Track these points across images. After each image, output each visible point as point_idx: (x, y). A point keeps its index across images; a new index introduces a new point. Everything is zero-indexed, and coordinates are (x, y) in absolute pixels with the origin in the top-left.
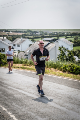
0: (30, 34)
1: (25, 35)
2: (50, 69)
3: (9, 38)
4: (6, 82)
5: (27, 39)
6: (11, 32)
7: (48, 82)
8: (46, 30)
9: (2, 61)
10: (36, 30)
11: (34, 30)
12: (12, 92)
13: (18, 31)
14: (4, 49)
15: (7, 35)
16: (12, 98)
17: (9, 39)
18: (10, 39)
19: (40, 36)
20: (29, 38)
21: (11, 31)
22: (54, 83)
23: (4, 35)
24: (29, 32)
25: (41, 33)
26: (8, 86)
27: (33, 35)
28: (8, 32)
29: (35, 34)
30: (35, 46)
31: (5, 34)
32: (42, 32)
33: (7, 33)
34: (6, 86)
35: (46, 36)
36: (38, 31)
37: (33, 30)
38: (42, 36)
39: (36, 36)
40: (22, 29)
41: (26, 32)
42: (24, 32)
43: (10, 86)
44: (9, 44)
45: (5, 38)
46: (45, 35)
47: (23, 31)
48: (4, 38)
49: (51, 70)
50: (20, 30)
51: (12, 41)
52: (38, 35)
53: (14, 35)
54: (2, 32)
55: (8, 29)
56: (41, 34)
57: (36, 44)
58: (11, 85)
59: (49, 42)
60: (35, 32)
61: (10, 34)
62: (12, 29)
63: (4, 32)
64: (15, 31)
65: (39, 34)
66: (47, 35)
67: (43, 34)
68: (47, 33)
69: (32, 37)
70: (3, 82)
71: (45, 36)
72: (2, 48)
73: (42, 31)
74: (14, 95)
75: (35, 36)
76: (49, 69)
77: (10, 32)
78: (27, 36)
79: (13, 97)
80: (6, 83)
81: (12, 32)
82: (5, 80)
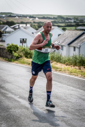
0: (60, 21)
1: (55, 22)
2: (79, 67)
3: (34, 25)
4: (7, 86)
5: (57, 27)
6: (37, 19)
7: (71, 88)
8: (82, 16)
9: (14, 54)
10: (69, 16)
11: (67, 16)
12: (9, 103)
13: (46, 17)
14: (26, 39)
15: (32, 22)
16: (6, 114)
17: (34, 27)
18: (36, 27)
19: (74, 24)
20: (59, 26)
21: (38, 16)
22: (81, 90)
23: (27, 22)
24: (59, 18)
25: (75, 20)
26: (8, 93)
27: (64, 22)
28: (34, 19)
29: (67, 21)
30: (65, 36)
31: (29, 20)
32: (77, 19)
33: (32, 20)
34: (6, 92)
35: (82, 24)
36: (71, 18)
37: (65, 16)
38: (76, 24)
39: (69, 24)
40: (52, 15)
41: (56, 19)
42: (54, 18)
43: (11, 93)
44: (33, 33)
45: (28, 25)
46: (81, 22)
47: (52, 17)
48: (26, 25)
49: (80, 69)
50: (49, 16)
51: (37, 29)
52: (71, 23)
53: (40, 22)
54: (26, 18)
55: (34, 15)
56: (75, 22)
57: (67, 34)
58: (13, 91)
59: (84, 32)
60: (68, 19)
61: (35, 21)
62: (38, 15)
63: (28, 18)
64: (42, 17)
65: (73, 21)
66: (83, 22)
67: (78, 21)
68: (83, 20)
69: (63, 25)
70: (3, 86)
71: (80, 24)
72: (23, 38)
73: (77, 17)
74: (11, 109)
75: (67, 24)
76: (77, 68)
77: (35, 18)
78: (57, 23)
79: (8, 113)
80: (6, 88)
81: (39, 18)
82: (8, 82)
